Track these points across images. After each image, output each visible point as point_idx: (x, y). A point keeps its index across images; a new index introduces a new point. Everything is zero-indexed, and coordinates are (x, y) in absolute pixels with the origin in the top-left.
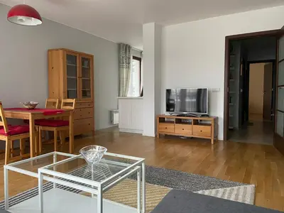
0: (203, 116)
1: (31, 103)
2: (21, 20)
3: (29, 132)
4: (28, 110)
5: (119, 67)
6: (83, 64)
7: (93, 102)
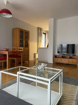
0: (73, 55)
1: (7, 48)
2: (4, 15)
3: (7, 59)
4: (6, 51)
5: (38, 36)
6: (25, 34)
7: (29, 49)
